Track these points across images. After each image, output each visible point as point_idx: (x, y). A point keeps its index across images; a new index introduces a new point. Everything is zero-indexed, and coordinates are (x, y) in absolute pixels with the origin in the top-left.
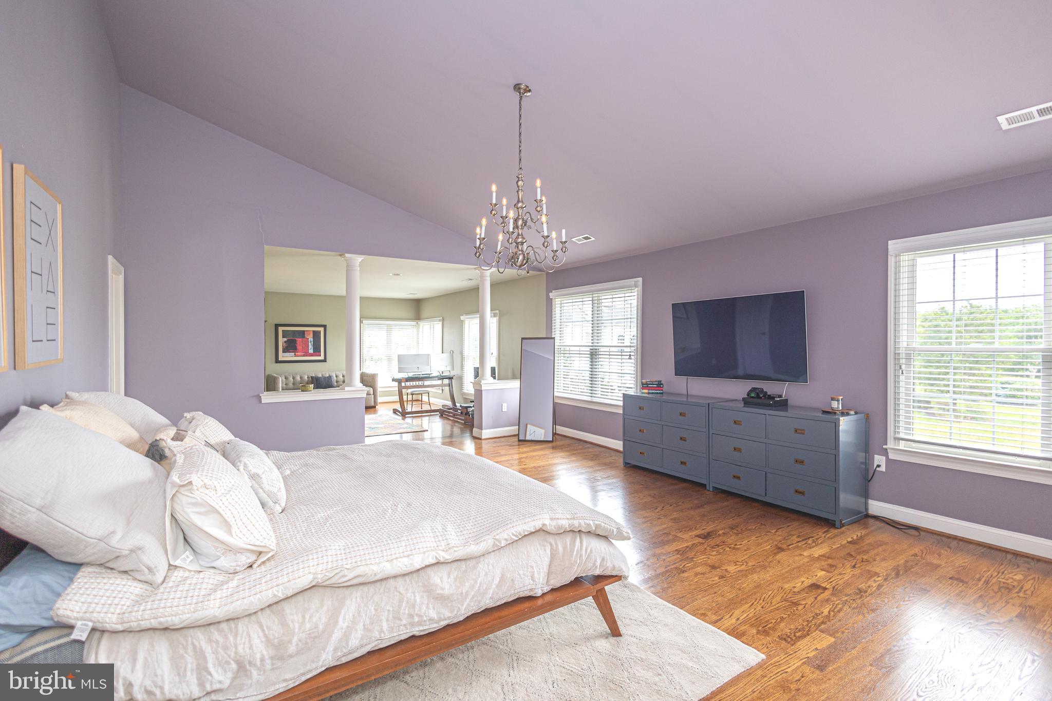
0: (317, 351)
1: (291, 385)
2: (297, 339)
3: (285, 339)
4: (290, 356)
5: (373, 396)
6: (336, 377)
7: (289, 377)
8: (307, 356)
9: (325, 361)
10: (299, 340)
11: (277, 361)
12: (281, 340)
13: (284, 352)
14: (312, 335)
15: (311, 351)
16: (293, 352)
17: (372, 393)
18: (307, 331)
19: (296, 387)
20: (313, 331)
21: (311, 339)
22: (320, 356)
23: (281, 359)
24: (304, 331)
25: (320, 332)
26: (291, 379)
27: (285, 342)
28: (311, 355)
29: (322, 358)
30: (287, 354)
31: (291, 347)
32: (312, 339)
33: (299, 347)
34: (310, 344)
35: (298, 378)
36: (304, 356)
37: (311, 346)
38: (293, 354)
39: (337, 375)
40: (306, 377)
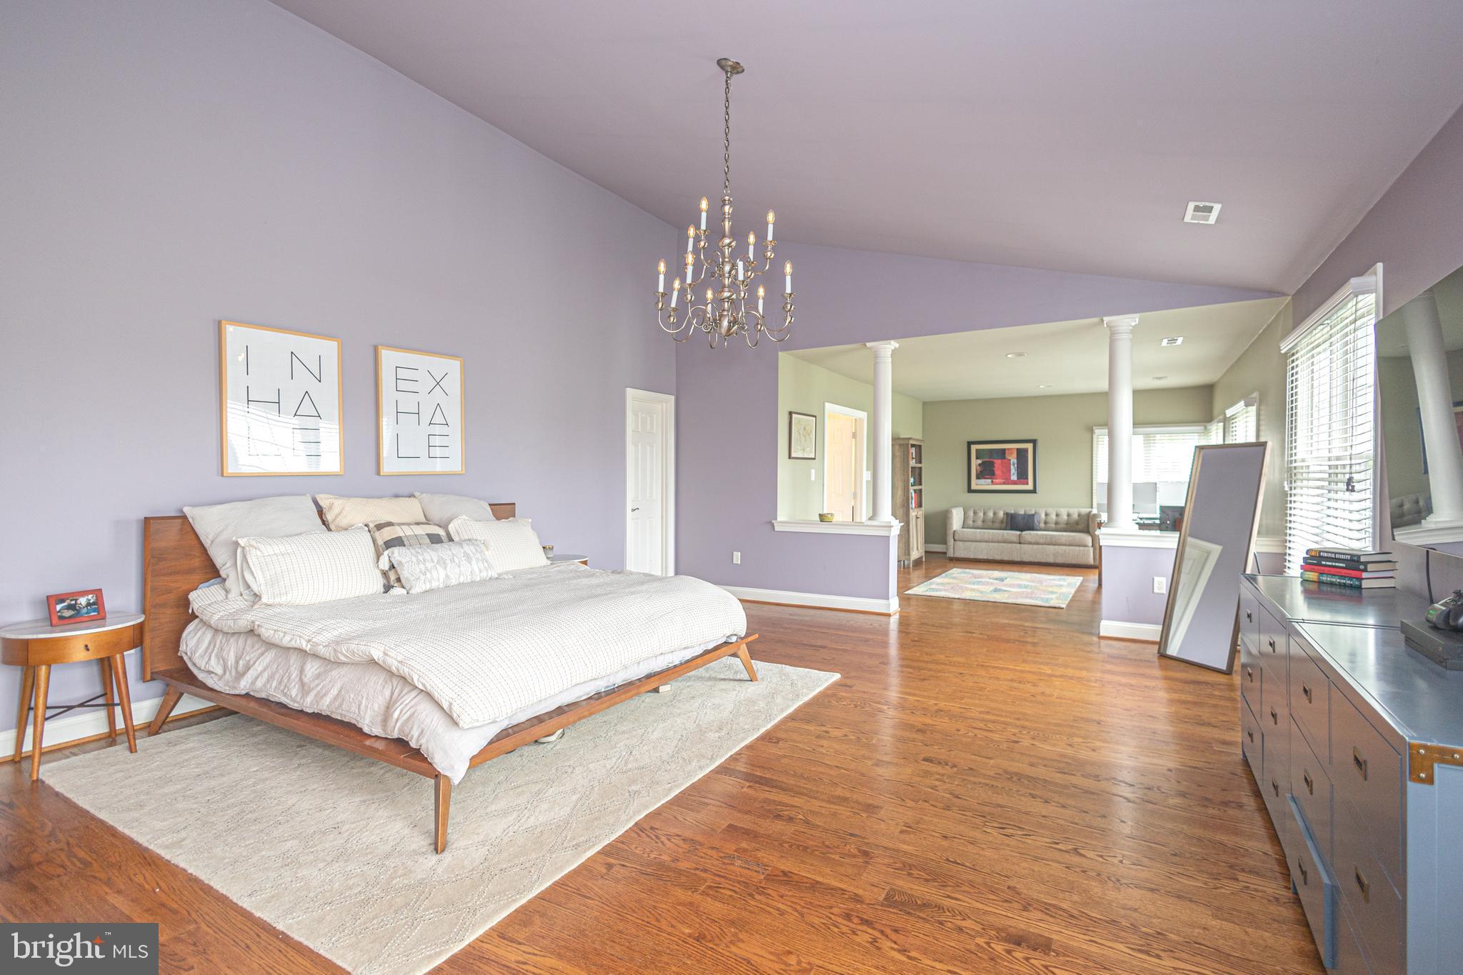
0: (1022, 476)
1: (979, 523)
2: (995, 461)
3: (980, 461)
4: (985, 484)
5: (1091, 550)
6: (1046, 515)
7: (978, 511)
8: (1008, 484)
9: (1034, 491)
10: (998, 462)
11: (970, 491)
12: (975, 463)
13: (978, 477)
14: (1015, 455)
15: (1014, 477)
16: (989, 478)
17: (1090, 544)
18: (1009, 449)
19: (986, 526)
20: (1018, 449)
21: (1013, 460)
22: (1028, 484)
23: (974, 487)
24: (1004, 451)
25: (1026, 451)
26: (981, 514)
27: (980, 465)
28: (1014, 483)
29: (1030, 487)
30: (982, 481)
31: (987, 471)
32: (1016, 461)
33: (998, 472)
34: (1012, 467)
35: (991, 514)
36: (1004, 483)
37: (1013, 470)
38: (990, 481)
39: (1048, 512)
40: (1001, 514)
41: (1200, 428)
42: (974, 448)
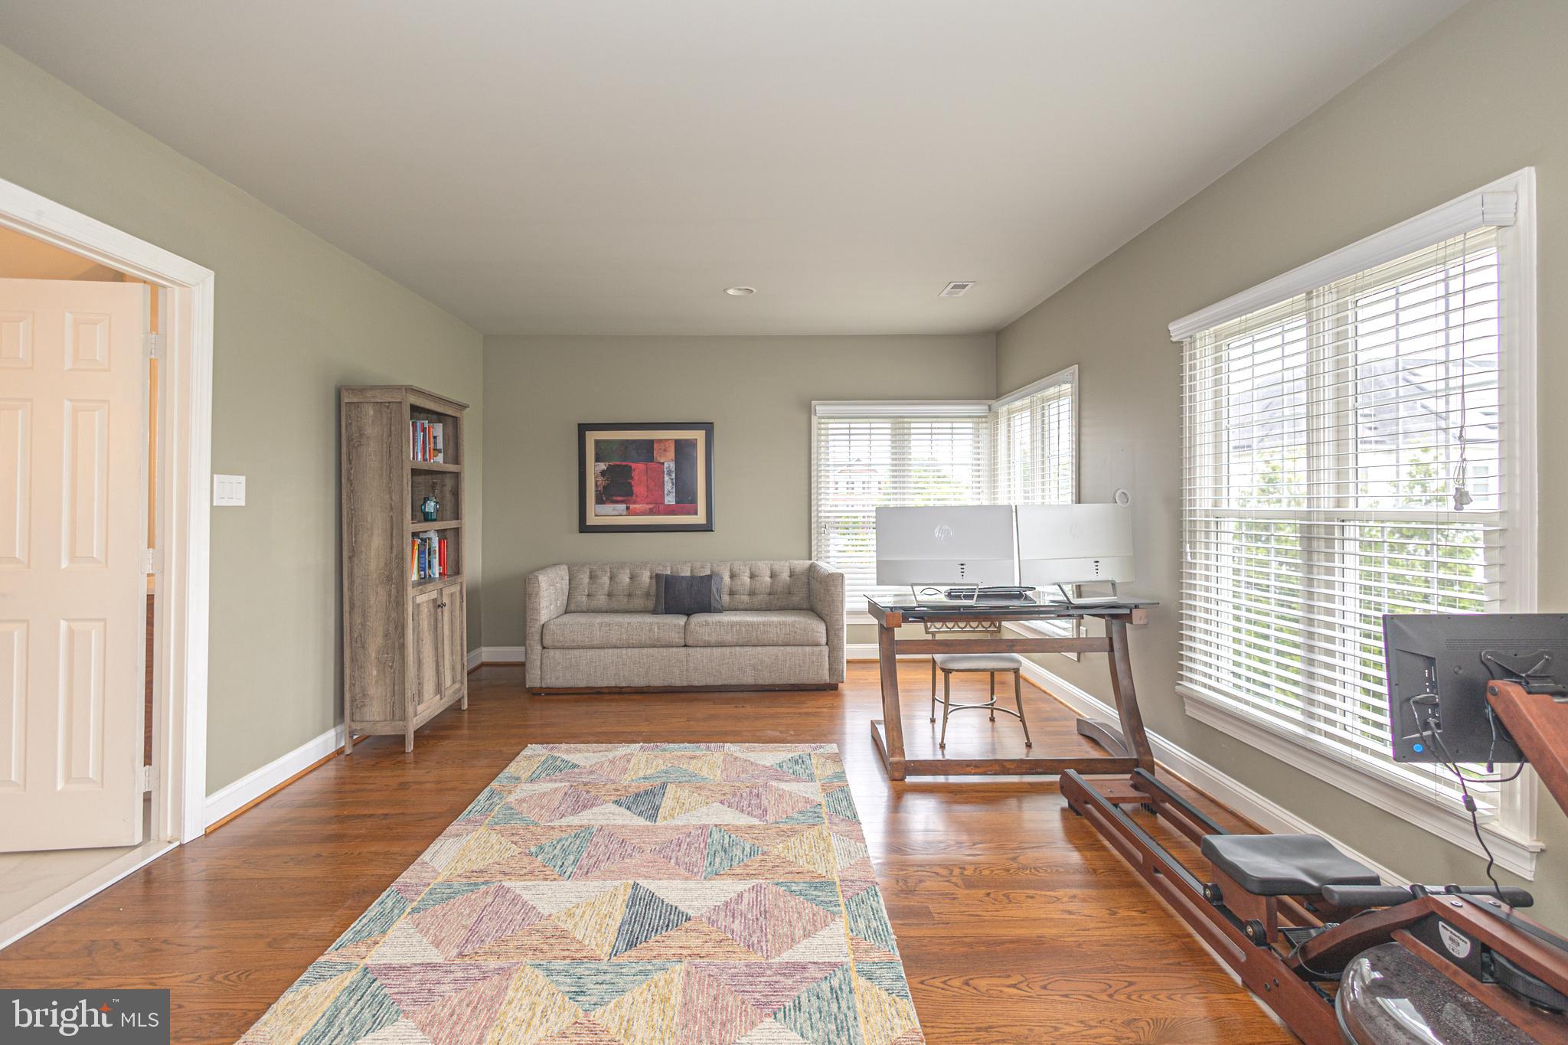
0: (686, 499)
1: (601, 600)
2: (633, 466)
3: (603, 466)
4: (612, 514)
5: (826, 649)
6: (732, 576)
7: (599, 573)
8: (659, 513)
9: (707, 528)
10: (638, 468)
11: (584, 528)
12: (593, 468)
13: (599, 501)
14: (672, 454)
15: (670, 500)
16: (622, 502)
17: (824, 640)
18: (660, 441)
19: (615, 606)
20: (677, 442)
21: (670, 465)
22: (696, 513)
23: (592, 520)
24: (650, 443)
25: (692, 444)
26: (605, 580)
27: (603, 473)
28: (670, 511)
29: (700, 518)
30: (608, 508)
31: (616, 487)
32: (672, 465)
33: (639, 489)
34: (666, 478)
35: (624, 578)
36: (651, 512)
37: (669, 486)
38: (623, 506)
39: (735, 569)
40: (645, 577)
41: (978, 409)
42: (592, 437)
